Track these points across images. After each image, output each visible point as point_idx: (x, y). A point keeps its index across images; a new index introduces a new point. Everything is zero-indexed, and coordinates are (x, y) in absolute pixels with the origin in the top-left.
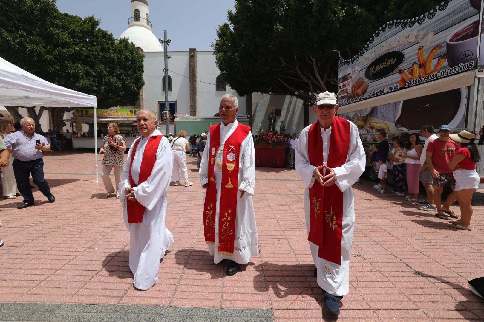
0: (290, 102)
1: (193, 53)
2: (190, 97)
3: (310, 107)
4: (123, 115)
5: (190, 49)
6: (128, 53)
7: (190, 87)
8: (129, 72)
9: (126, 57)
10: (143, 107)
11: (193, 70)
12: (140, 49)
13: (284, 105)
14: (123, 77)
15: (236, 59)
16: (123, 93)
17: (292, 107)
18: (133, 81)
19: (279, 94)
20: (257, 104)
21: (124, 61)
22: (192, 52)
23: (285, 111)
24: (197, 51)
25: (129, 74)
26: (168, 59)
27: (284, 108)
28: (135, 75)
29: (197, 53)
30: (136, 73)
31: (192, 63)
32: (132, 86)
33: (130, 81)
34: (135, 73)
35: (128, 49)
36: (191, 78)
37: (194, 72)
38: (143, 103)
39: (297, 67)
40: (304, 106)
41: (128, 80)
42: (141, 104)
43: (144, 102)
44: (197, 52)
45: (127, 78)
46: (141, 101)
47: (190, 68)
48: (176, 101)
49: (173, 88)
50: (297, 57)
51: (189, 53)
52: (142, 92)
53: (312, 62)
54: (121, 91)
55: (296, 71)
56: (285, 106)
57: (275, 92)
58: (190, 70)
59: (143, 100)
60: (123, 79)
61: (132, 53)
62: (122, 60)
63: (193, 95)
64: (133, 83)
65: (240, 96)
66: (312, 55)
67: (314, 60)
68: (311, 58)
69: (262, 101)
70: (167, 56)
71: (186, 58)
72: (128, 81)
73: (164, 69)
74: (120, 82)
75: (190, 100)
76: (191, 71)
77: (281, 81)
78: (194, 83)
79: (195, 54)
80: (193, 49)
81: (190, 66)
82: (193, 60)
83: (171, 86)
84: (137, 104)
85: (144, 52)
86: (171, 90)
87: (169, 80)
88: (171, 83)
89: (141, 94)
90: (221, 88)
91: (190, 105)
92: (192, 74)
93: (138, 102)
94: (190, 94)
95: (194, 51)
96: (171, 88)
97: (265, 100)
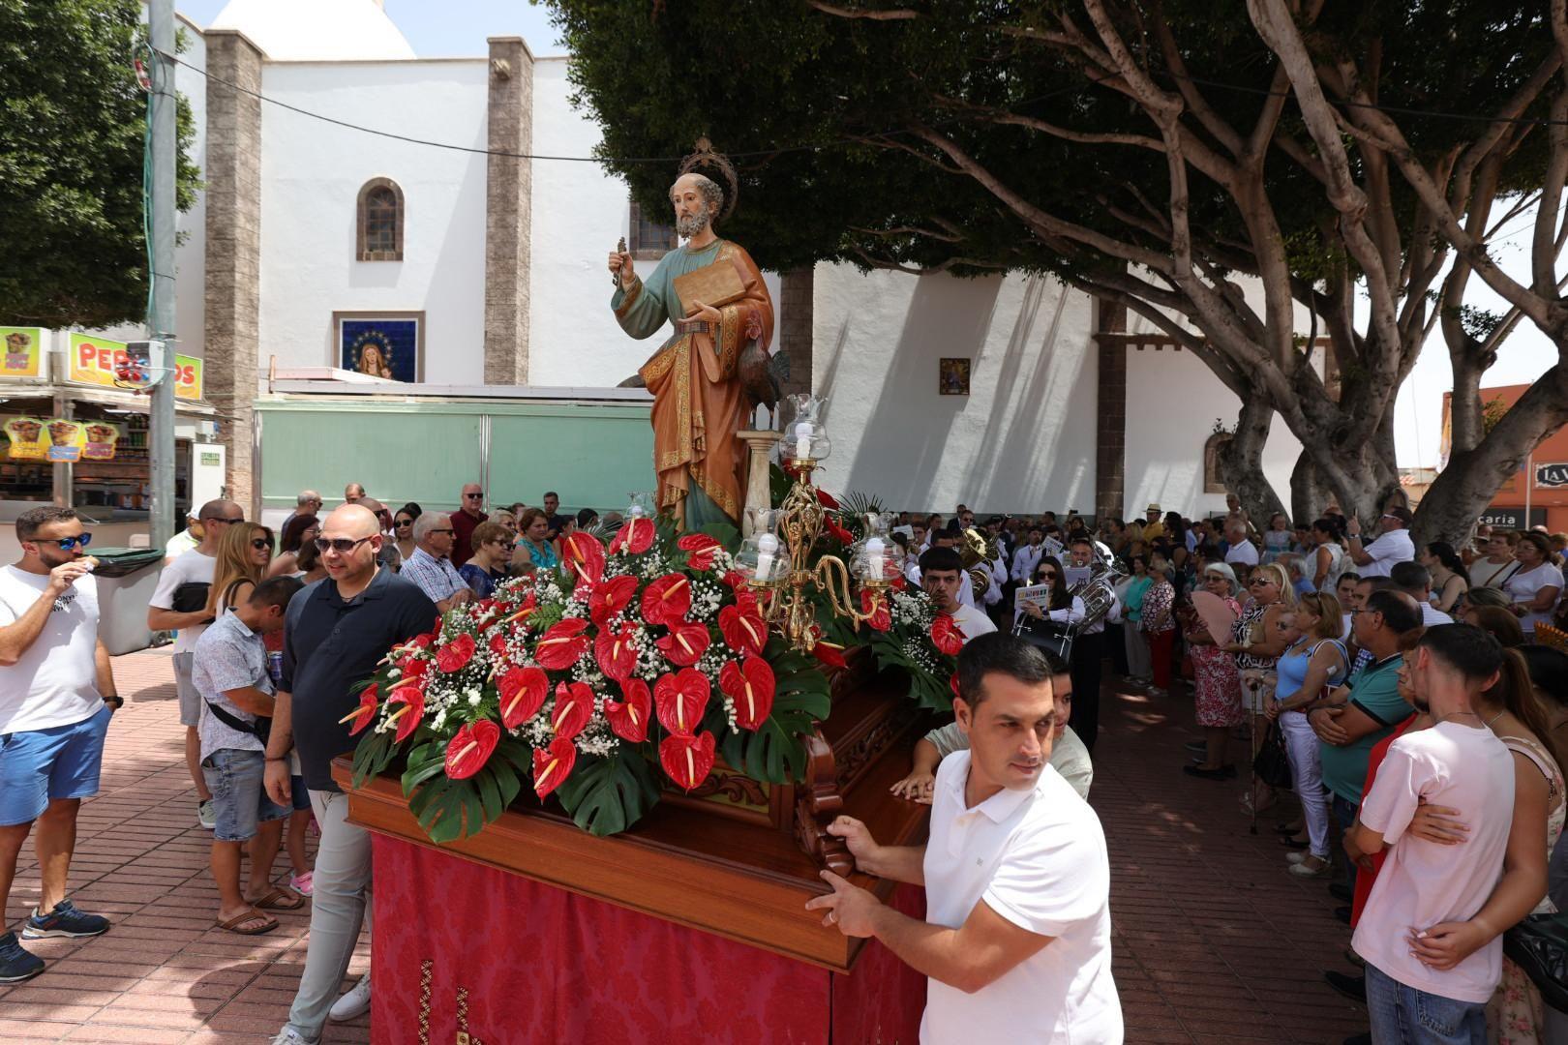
0: (1023, 327)
1: (503, 64)
2: (488, 293)
3: (1131, 349)
5: (495, 44)
7: (490, 237)
10: (255, 338)
11: (505, 153)
12: (241, 46)
13: (989, 339)
17: (1033, 348)
19: (959, 271)
20: (843, 334)
22: (502, 59)
23: (997, 369)
27: (987, 352)
29: (537, 68)
31: (501, 115)
36: (496, 191)
38: (254, 323)
40: (1096, 346)
42: (240, 326)
43: (262, 318)
44: (531, 58)
46: (238, 308)
48: (421, 315)
49: (407, 248)
51: (486, 66)
52: (253, 263)
56: (994, 347)
57: (931, 257)
58: (491, 153)
59: (253, 305)
63: (502, 279)
69: (866, 318)
71: (476, 92)
75: (488, 304)
76: (496, 158)
78: (510, 219)
79: (519, 67)
80: (511, 43)
81: (490, 132)
82: (505, 101)
83: (401, 234)
84: (219, 325)
85: (270, 63)
86: (399, 257)
87: (393, 204)
88: (402, 221)
89: (238, 276)
90: (651, 247)
91: (486, 332)
92: (503, 173)
93: (223, 312)
94: (487, 278)
95: (512, 52)
96: (401, 247)
97: (884, 311)
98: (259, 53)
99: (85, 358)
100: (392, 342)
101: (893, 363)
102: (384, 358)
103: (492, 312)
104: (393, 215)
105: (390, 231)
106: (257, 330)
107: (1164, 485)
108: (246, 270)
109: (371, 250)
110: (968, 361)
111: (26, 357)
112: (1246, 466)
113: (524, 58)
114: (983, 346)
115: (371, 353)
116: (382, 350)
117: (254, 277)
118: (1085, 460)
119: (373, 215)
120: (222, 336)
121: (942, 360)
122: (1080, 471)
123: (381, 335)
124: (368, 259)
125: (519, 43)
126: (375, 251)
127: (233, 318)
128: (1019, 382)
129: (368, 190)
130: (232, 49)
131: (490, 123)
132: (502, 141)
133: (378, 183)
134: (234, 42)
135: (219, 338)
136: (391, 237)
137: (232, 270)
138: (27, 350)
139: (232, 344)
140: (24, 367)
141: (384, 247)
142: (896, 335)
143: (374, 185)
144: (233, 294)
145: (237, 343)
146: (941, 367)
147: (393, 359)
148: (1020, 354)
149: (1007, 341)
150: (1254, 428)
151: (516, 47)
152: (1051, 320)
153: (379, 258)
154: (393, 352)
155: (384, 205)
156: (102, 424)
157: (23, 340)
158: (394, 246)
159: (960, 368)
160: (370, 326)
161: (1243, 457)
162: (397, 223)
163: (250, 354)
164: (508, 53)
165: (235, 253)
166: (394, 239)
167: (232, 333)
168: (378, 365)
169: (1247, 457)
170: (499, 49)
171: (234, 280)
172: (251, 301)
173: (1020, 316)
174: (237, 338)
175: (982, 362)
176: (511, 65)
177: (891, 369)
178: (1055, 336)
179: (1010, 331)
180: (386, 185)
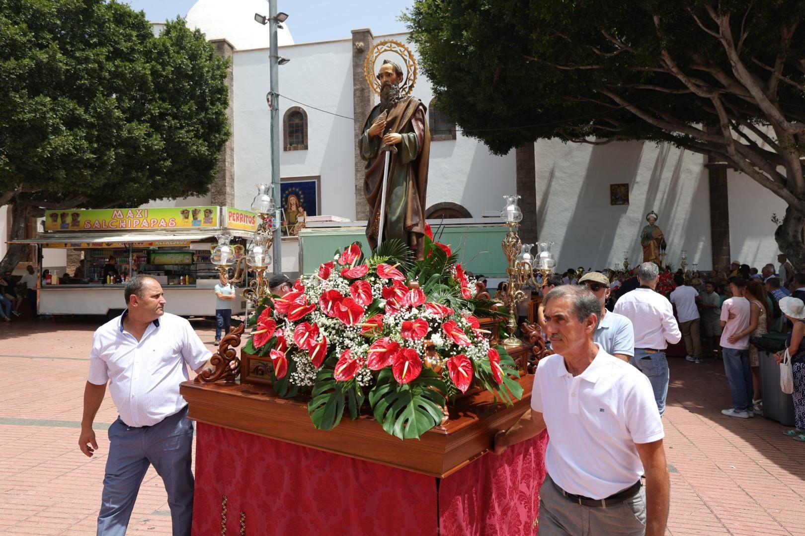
0: (660, 163)
1: (361, 44)
3: (729, 171)
4: (164, 224)
5: (355, 33)
6: (183, 60)
7: (356, 135)
8: (185, 108)
9: (178, 70)
10: (233, 195)
11: (362, 90)
12: (226, 46)
13: (639, 171)
14: (168, 122)
15: (466, 48)
16: (168, 163)
17: (667, 175)
18: (198, 131)
19: (619, 139)
20: (552, 174)
21: (172, 81)
22: (359, 41)
23: (645, 188)
24: (374, 34)
25: (186, 113)
26: (280, 66)
27: (638, 179)
28: (203, 114)
29: (374, 42)
30: (206, 109)
31: (360, 70)
32: (193, 144)
33: (187, 132)
34: (202, 108)
35: (182, 48)
36: (358, 110)
37: (366, 95)
38: (233, 187)
39: (663, 52)
40: (707, 171)
41: (182, 127)
42: (228, 189)
43: (236, 184)
44: (373, 38)
45: (181, 125)
46: (227, 180)
47: (355, 85)
48: (318, 178)
49: (310, 143)
50: (661, 20)
51: (351, 43)
52: (232, 156)
53: (716, 28)
54: (165, 160)
55: (660, 66)
56: (643, 175)
57: (605, 134)
58: (355, 91)
59: (232, 179)
60: (170, 127)
61: (193, 57)
62: (167, 77)
64: (197, 136)
65: (496, 153)
66: (715, 9)
67: (723, 22)
68: (713, 15)
69: (565, 164)
70: (278, 58)
71: (346, 57)
72: (183, 131)
73: (269, 94)
74: (162, 135)
75: (357, 171)
76: (358, 93)
77: (617, 100)
79: (369, 44)
80: (364, 32)
81: (354, 80)
82: (362, 63)
83: (307, 136)
84: (218, 189)
85: (237, 52)
86: (306, 148)
87: (302, 119)
88: (307, 129)
89: (227, 163)
90: (442, 133)
91: (356, 186)
92: (362, 101)
93: (220, 183)
94: (356, 157)
95: (365, 36)
96: (307, 142)
97: (575, 160)
98: (232, 47)
99: (230, 216)
100: (303, 193)
101: (582, 189)
102: (299, 201)
103: (359, 175)
104: (302, 126)
105: (300, 134)
106: (234, 191)
107: (757, 252)
108: (229, 160)
109: (291, 145)
110: (627, 185)
111: (212, 219)
112: (791, 239)
113: (370, 38)
114: (636, 175)
115: (293, 200)
116: (298, 198)
117: (233, 163)
118: (704, 239)
119: (291, 126)
120: (220, 195)
121: (612, 186)
122: (701, 245)
123: (297, 190)
124: (290, 150)
125: (368, 32)
126: (293, 146)
127: (225, 186)
128: (659, 195)
129: (289, 113)
130: (223, 48)
131: (354, 75)
132: (361, 84)
133: (294, 110)
134: (223, 45)
135: (218, 197)
136: (300, 137)
137: (224, 161)
138: (212, 216)
139: (225, 199)
140: (211, 223)
141: (297, 143)
142: (583, 173)
143: (292, 111)
144: (225, 173)
145: (227, 198)
146: (611, 189)
147: (304, 203)
148: (660, 179)
149: (651, 172)
150: (794, 218)
151: (366, 34)
152: (678, 158)
153: (296, 149)
154: (304, 198)
155: (297, 121)
156: (239, 245)
157: (210, 212)
158: (303, 142)
159: (623, 189)
160: (292, 185)
161: (788, 234)
162: (305, 130)
163: (232, 203)
164: (362, 37)
165: (225, 152)
166: (303, 138)
167: (225, 193)
168: (297, 206)
169: (791, 234)
170: (358, 36)
171: (225, 166)
172: (231, 175)
173: (658, 158)
174: (227, 196)
175: (636, 186)
176: (364, 43)
177: (581, 193)
178: (680, 166)
179: (653, 166)
180: (298, 110)
